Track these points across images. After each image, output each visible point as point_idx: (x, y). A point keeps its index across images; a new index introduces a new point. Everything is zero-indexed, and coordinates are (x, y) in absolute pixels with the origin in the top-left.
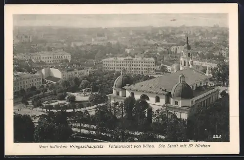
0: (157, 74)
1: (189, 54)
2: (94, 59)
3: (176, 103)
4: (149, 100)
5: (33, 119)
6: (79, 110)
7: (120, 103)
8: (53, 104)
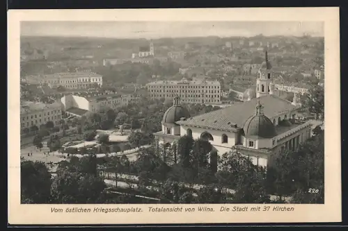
0: (223, 103)
1: (269, 75)
2: (135, 82)
3: (251, 144)
4: (212, 139)
5: (49, 166)
6: (113, 154)
7: (172, 144)
8: (78, 146)
